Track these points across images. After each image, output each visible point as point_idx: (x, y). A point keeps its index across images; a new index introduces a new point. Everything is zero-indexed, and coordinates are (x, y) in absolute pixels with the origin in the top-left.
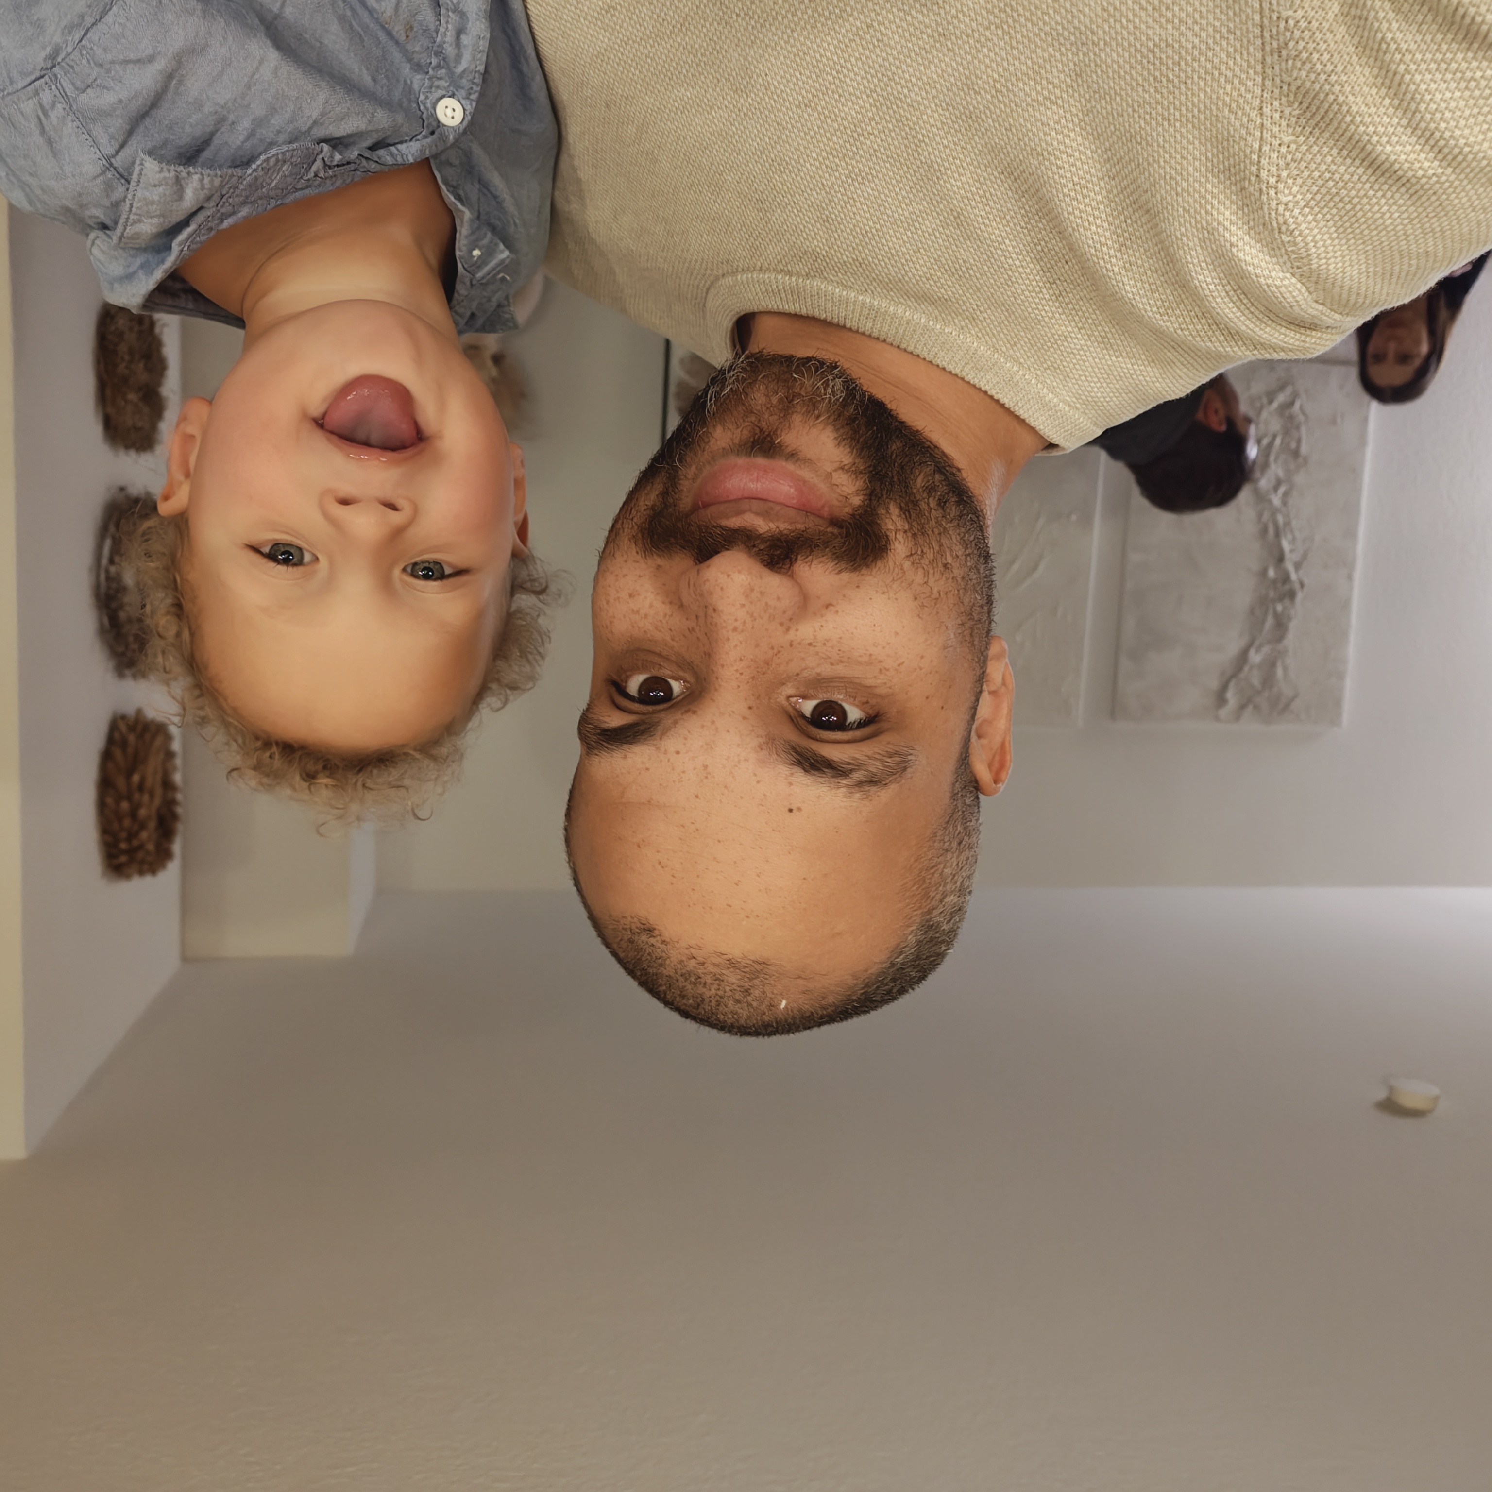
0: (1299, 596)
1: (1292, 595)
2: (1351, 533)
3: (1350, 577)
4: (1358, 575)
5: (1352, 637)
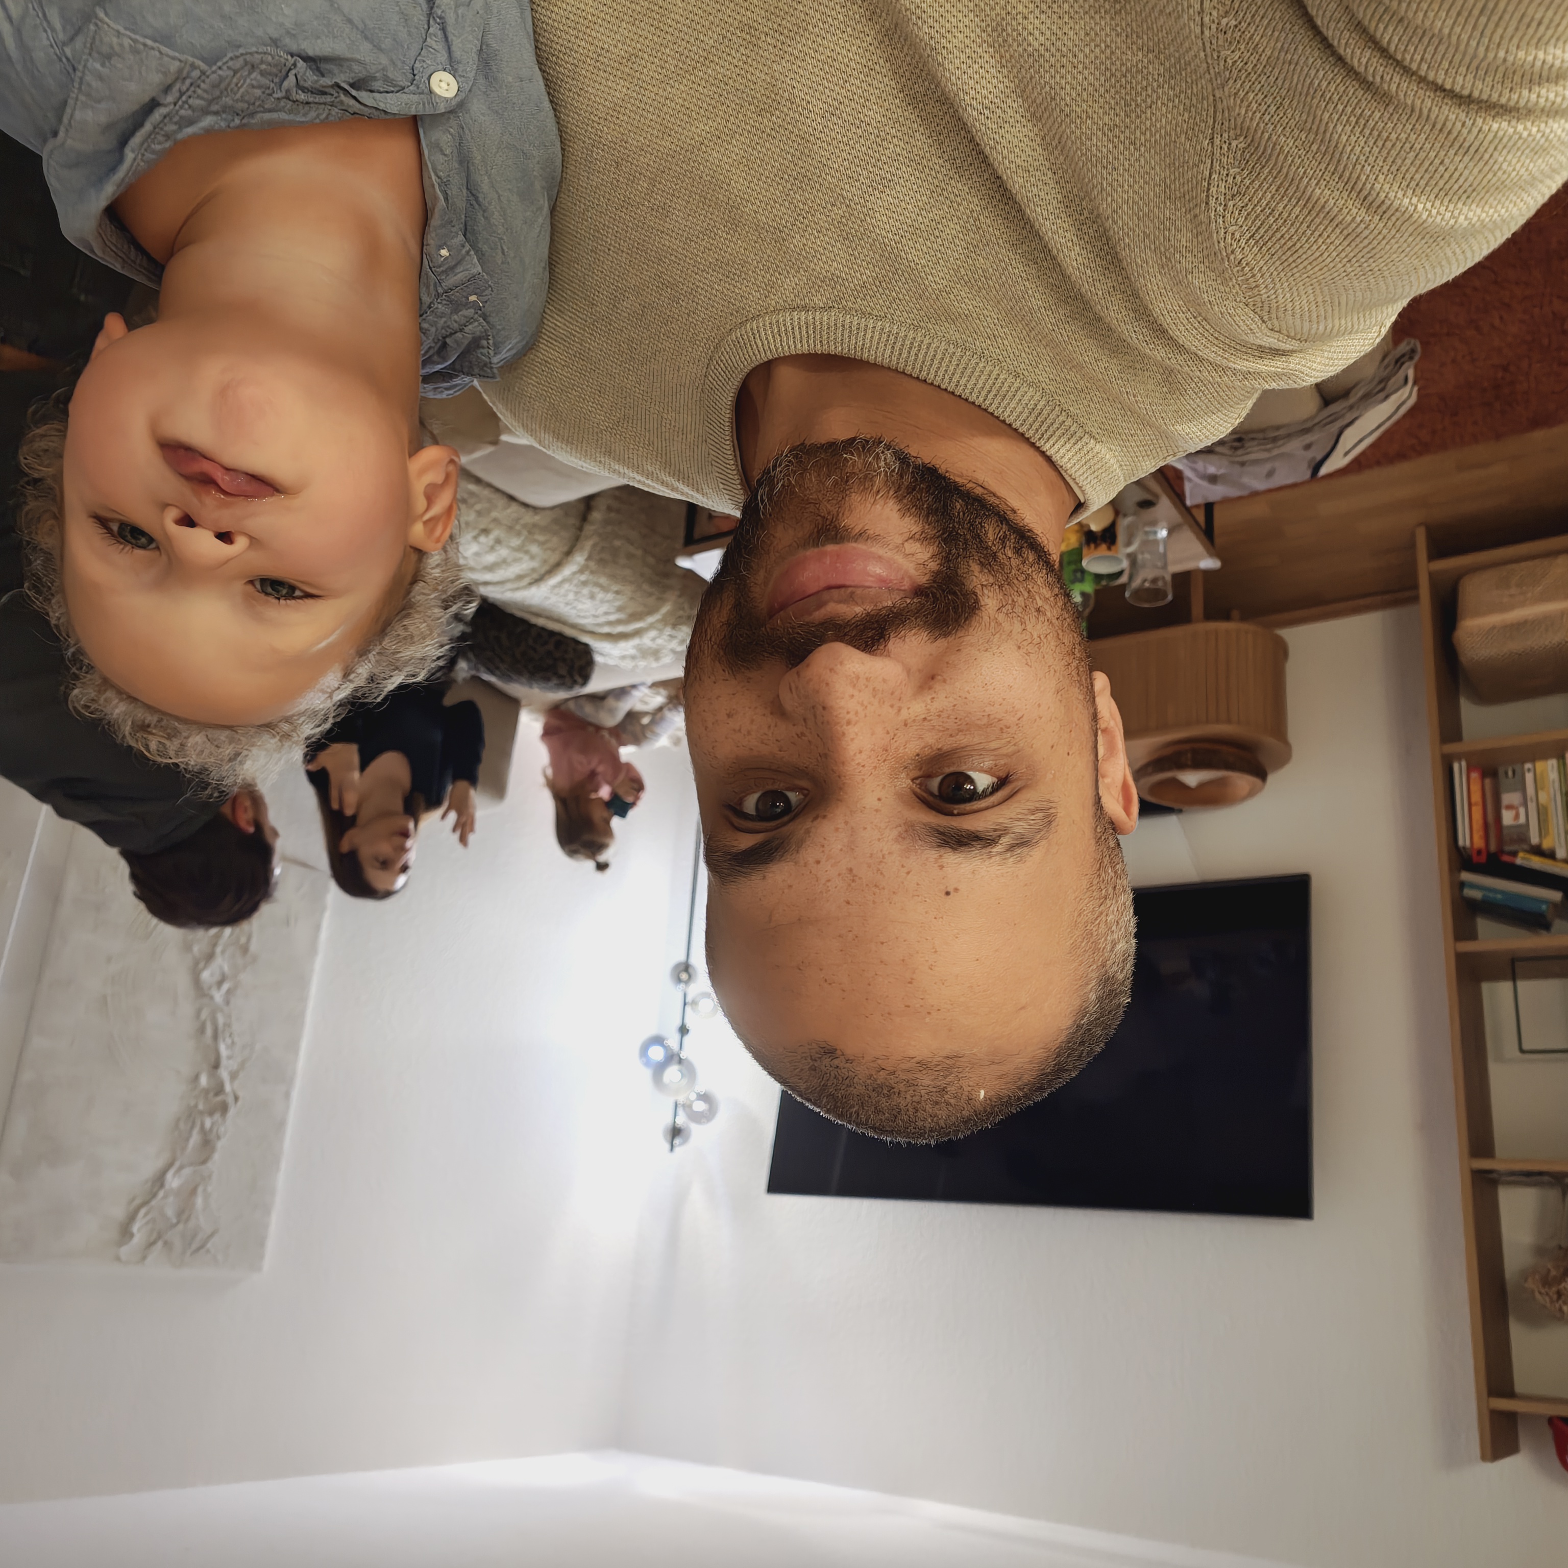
0: (232, 1111)
1: (224, 1108)
2: (293, 1046)
3: (287, 1095)
4: (295, 1094)
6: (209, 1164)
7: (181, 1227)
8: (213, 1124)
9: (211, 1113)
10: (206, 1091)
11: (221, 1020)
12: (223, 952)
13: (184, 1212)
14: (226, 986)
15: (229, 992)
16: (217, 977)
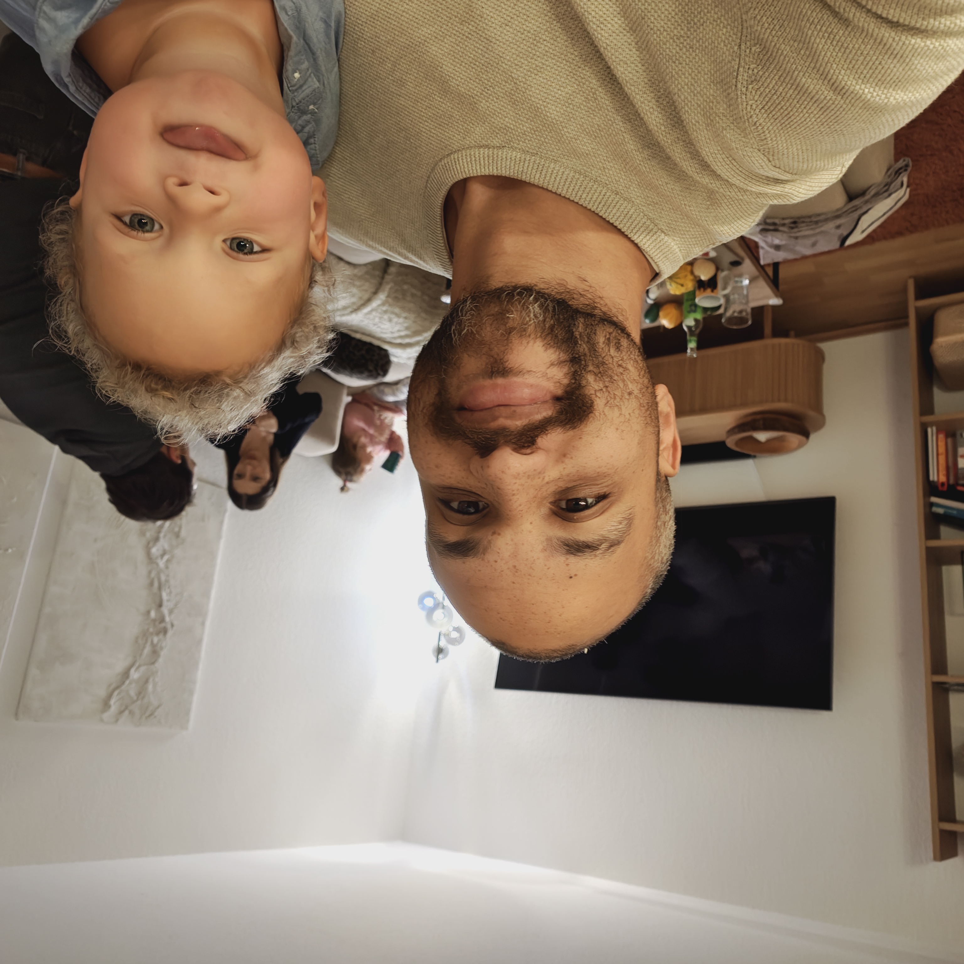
0: (170, 633)
1: (165, 631)
2: (206, 594)
3: (203, 624)
4: (208, 623)
5: (201, 666)
6: (157, 665)
7: (139, 702)
8: (159, 641)
9: (157, 634)
10: (154, 621)
11: (163, 578)
12: (165, 536)
13: (141, 692)
14: (166, 557)
15: (168, 561)
16: (161, 552)
